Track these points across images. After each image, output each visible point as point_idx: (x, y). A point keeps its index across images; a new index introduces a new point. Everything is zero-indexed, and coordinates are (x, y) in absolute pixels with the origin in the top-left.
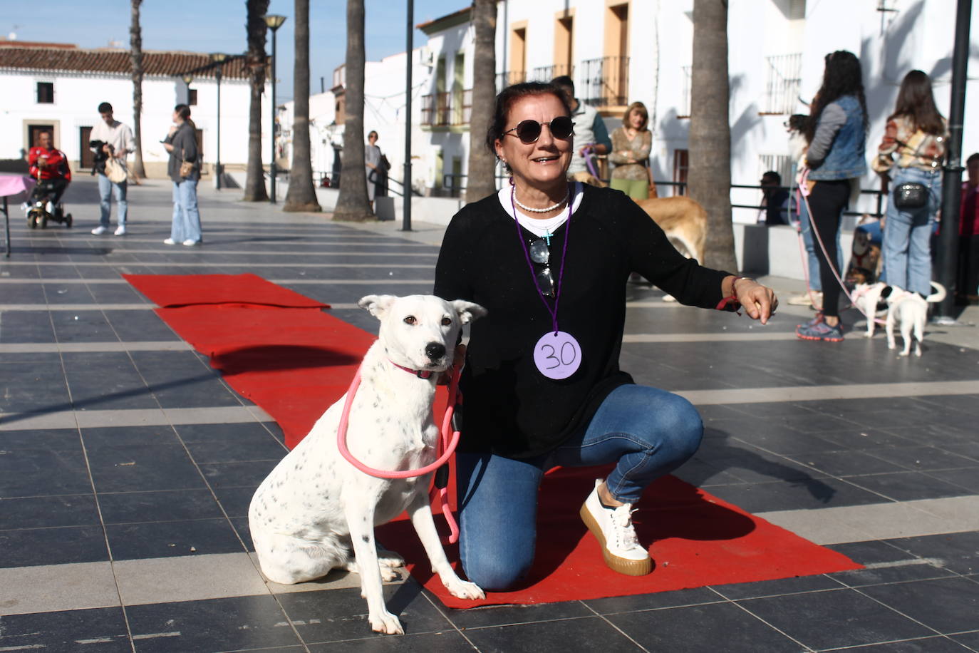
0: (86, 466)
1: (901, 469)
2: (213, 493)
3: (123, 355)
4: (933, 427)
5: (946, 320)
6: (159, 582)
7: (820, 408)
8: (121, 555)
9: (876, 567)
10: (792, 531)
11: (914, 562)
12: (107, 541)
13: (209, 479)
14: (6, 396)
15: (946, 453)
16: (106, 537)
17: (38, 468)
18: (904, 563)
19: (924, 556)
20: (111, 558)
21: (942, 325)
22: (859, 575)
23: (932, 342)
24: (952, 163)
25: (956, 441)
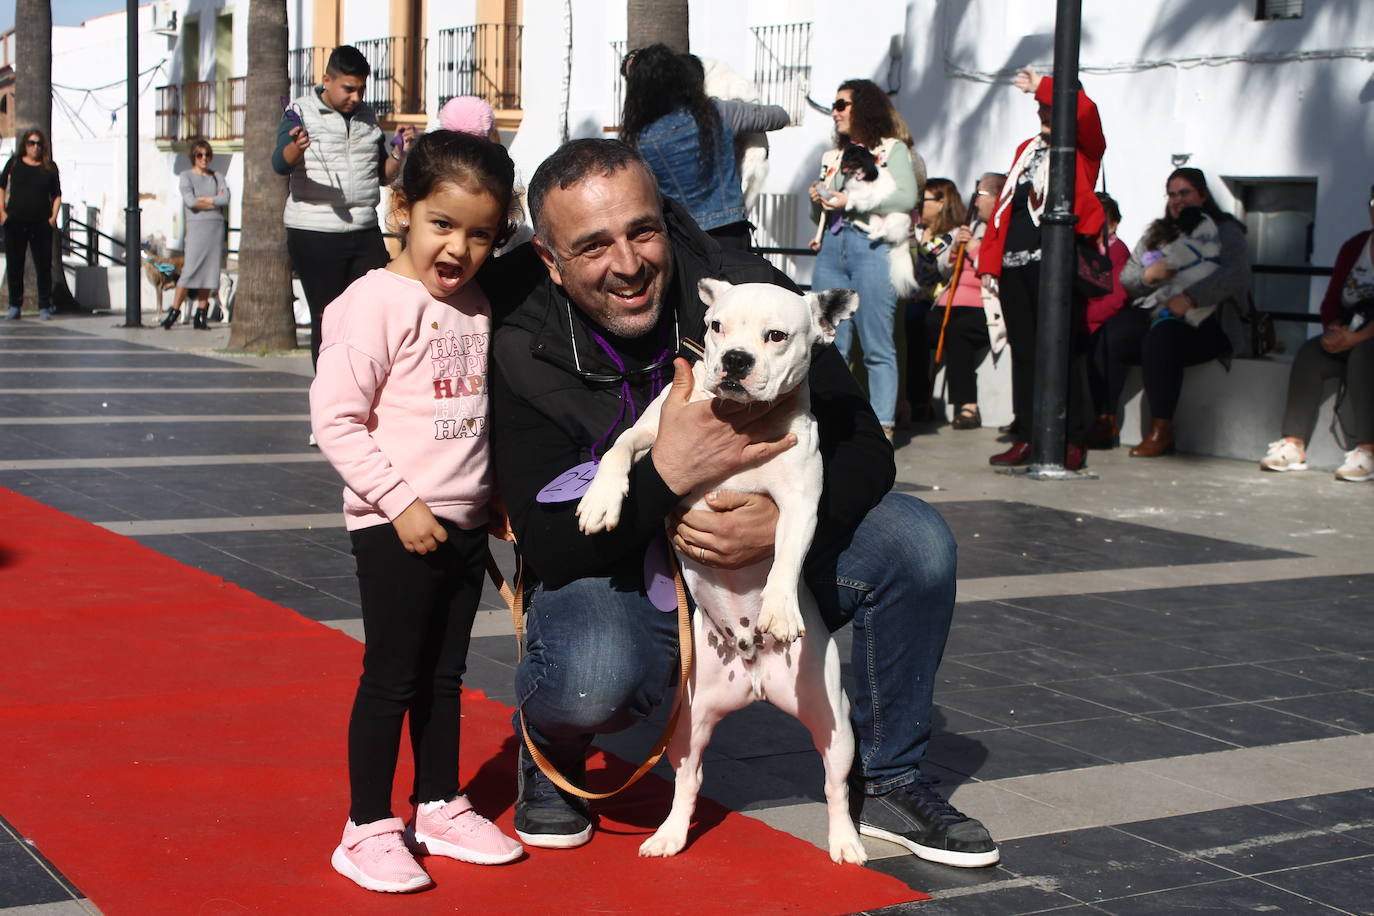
1: (984, 725)
4: (1034, 651)
5: (1052, 469)
9: (948, 897)
10: (809, 840)
11: (1010, 883)
15: (1057, 694)
19: (1025, 875)
21: (1046, 478)
22: (920, 910)
23: (1030, 506)
24: (1057, 209)
25: (1073, 673)
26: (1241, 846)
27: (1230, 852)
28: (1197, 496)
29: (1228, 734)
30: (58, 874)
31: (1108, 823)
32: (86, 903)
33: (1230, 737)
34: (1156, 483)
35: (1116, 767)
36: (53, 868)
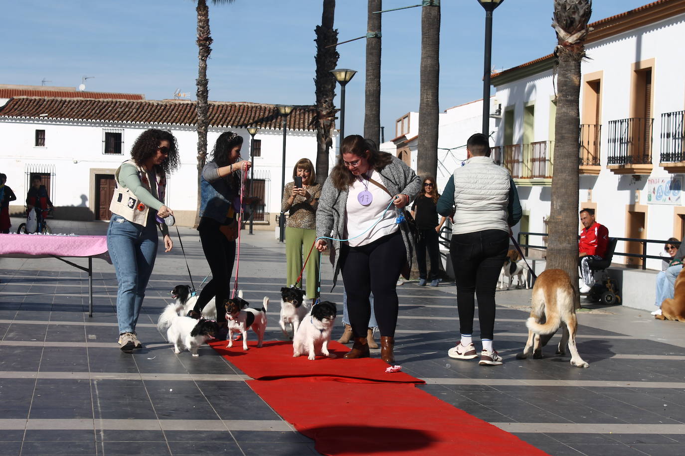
3: (225, 435)
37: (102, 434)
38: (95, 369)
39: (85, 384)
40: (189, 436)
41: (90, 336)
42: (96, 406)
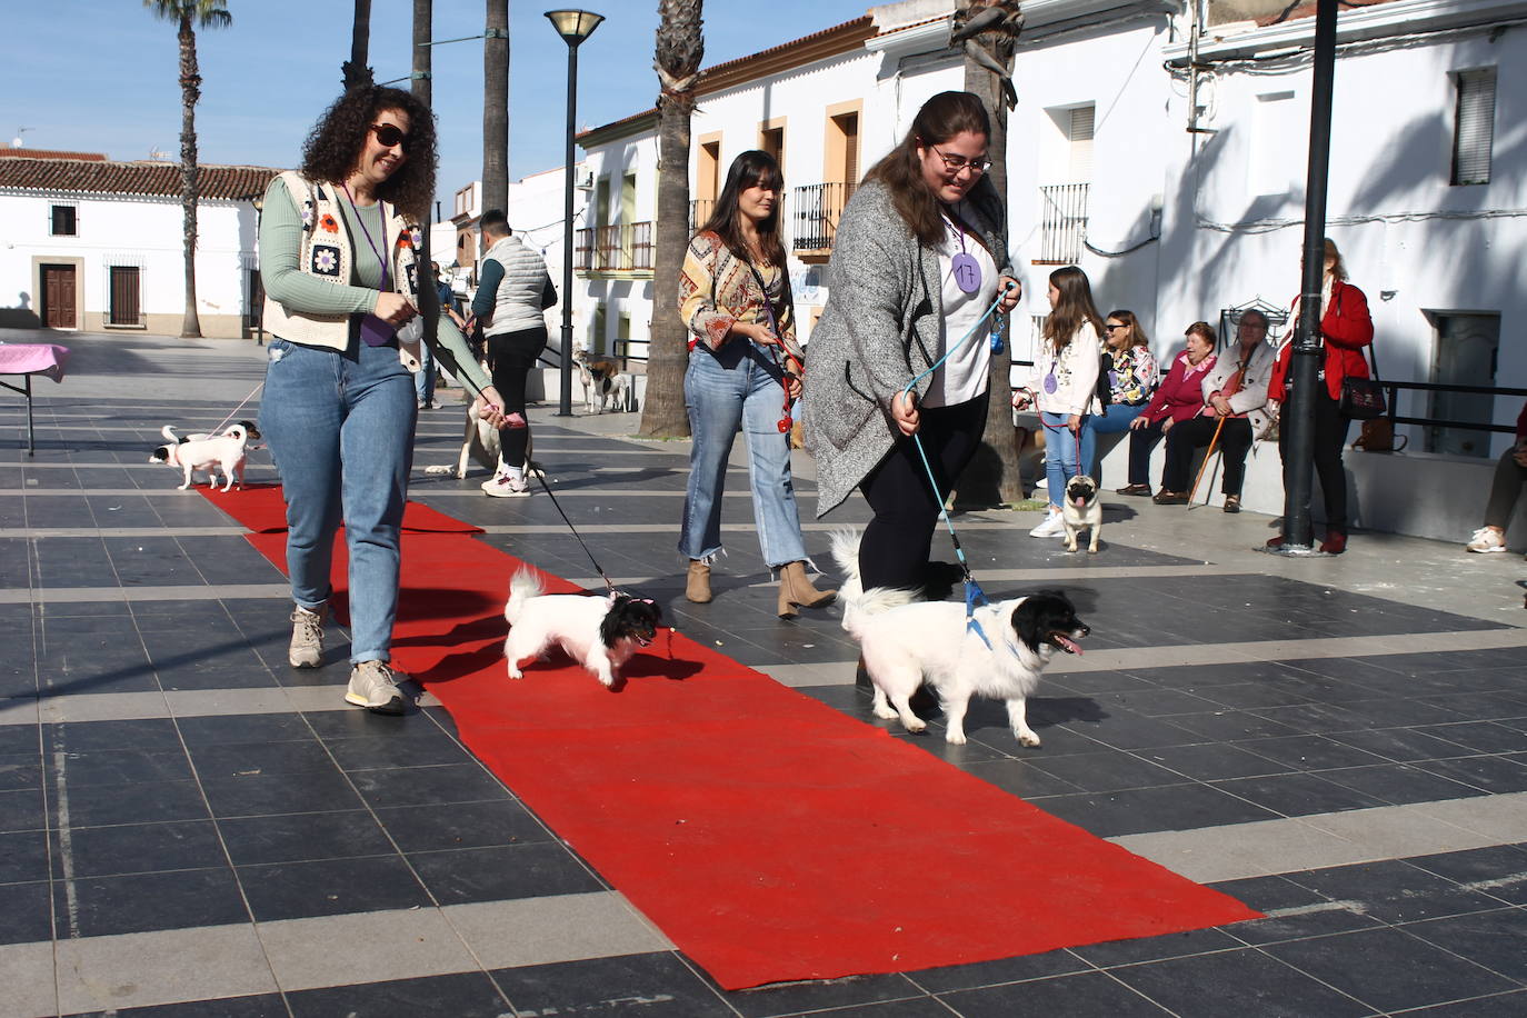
0: (194, 778)
1: (1283, 770)
2: (375, 817)
3: (213, 605)
4: (1311, 706)
5: (1300, 549)
6: (326, 956)
7: (1162, 680)
8: (267, 913)
9: (1279, 916)
10: (1160, 863)
12: (242, 891)
13: (365, 794)
14: (64, 669)
15: (1337, 744)
16: (239, 884)
17: (128, 780)
18: (1315, 908)
19: (1338, 898)
20: (253, 919)
21: (1295, 555)
22: (1259, 927)
23: (1286, 580)
24: (1307, 342)
25: (1347, 726)
26: (1508, 880)
27: (1501, 885)
28: (1418, 573)
29: (1480, 782)
30: (592, 869)
31: (1396, 857)
32: (616, 893)
33: (1483, 785)
34: (1383, 562)
35: (1394, 808)
36: (587, 864)
37: (42, 608)
38: (36, 523)
39: (19, 544)
40: (164, 607)
41: (30, 482)
42: (34, 573)
